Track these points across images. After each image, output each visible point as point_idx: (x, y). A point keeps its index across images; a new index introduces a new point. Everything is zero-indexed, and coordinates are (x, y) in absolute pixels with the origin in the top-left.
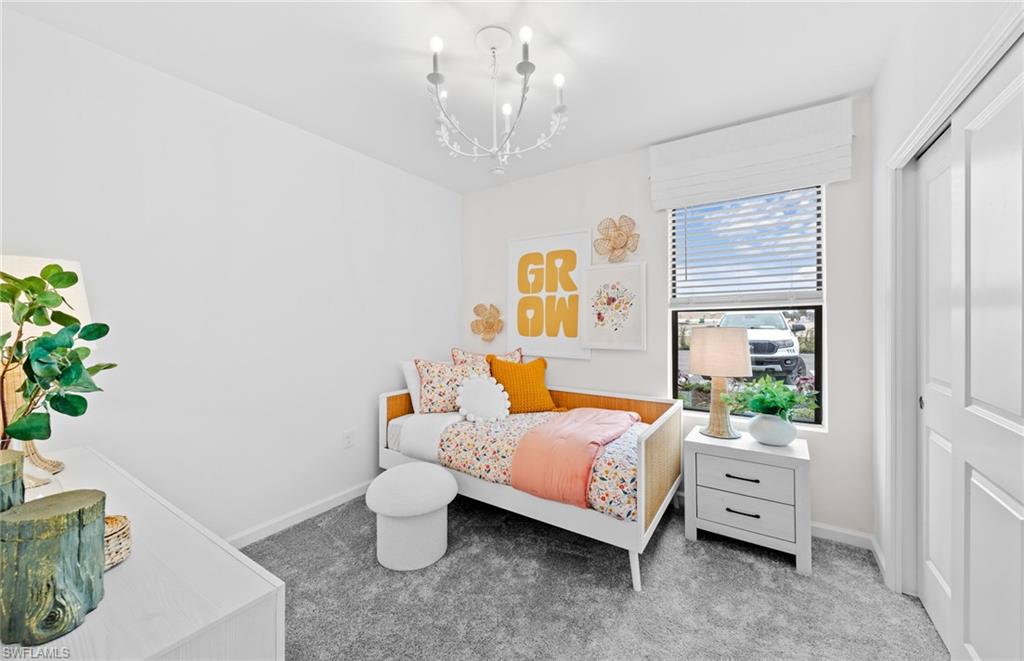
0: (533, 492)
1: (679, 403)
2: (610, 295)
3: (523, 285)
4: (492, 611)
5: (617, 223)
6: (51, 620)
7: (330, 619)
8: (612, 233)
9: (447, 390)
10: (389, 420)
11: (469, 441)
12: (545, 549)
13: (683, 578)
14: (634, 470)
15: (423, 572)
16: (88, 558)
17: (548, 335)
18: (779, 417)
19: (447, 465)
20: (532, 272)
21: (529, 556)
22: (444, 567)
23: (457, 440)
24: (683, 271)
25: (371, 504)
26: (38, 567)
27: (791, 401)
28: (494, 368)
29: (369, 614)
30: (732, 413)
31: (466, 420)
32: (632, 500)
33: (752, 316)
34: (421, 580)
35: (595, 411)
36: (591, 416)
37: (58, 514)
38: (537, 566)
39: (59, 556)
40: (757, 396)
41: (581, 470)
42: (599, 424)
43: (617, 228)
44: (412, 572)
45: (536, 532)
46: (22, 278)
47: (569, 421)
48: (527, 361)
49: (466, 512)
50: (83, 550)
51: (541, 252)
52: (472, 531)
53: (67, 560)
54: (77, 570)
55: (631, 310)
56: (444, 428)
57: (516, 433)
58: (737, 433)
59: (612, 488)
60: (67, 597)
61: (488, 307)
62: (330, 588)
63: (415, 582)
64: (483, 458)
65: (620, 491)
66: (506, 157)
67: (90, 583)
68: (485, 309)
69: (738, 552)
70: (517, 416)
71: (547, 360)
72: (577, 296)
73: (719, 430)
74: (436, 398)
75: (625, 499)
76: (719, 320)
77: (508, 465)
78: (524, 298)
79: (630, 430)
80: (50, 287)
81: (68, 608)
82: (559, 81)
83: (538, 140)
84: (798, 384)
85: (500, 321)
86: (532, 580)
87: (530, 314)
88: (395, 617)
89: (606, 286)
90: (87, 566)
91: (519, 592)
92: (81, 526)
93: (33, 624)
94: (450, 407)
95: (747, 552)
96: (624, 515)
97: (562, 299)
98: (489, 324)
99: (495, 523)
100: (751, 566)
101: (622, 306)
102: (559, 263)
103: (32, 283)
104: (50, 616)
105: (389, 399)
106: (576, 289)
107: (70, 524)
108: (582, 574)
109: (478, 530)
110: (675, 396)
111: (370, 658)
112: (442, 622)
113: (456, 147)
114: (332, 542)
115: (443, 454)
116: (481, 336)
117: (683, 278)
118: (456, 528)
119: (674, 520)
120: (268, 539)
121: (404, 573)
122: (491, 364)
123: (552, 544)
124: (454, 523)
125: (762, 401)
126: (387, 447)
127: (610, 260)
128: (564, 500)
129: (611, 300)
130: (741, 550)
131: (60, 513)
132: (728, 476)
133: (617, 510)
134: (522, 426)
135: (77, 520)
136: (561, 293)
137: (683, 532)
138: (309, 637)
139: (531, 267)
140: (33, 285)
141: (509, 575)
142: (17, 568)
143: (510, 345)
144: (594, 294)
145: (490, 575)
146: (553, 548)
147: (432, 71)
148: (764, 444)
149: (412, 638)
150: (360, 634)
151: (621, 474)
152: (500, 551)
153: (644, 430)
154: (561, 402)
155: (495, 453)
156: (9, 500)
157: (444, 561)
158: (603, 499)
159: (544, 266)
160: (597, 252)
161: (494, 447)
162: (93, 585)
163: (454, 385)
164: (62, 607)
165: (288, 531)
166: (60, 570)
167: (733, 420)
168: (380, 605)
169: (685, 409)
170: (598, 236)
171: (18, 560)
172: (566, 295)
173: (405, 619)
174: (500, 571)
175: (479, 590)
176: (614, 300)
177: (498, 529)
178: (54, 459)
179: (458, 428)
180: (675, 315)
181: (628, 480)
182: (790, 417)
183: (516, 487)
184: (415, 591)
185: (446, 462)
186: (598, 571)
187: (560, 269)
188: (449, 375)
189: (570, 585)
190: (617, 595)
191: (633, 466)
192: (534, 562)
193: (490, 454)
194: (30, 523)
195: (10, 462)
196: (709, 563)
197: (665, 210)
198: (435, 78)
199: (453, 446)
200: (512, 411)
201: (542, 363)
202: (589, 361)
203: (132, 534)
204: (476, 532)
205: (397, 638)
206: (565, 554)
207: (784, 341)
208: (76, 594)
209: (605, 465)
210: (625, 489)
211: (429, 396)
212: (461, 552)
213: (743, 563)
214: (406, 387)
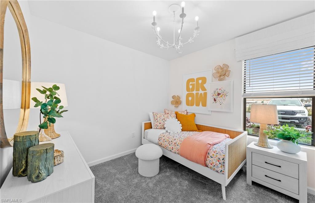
0: (187, 158)
1: (246, 132)
2: (219, 92)
3: (188, 89)
4: (170, 195)
5: (222, 67)
6: (38, 177)
7: (123, 187)
8: (220, 70)
9: (162, 122)
10: (145, 130)
11: (167, 139)
12: (191, 178)
13: (244, 199)
14: (224, 155)
15: (151, 178)
16: (48, 162)
17: (196, 106)
18: (292, 142)
19: (160, 145)
20: (191, 85)
21: (186, 180)
22: (157, 178)
23: (164, 138)
24: (249, 83)
25: (137, 155)
26: (36, 162)
27: (298, 136)
28: (178, 116)
29: (134, 188)
30: (269, 138)
31: (167, 132)
32: (223, 166)
33: (285, 101)
34: (150, 180)
35: (211, 133)
36: (210, 134)
37: (41, 149)
38: (188, 183)
39: (40, 160)
40: (281, 132)
41: (203, 153)
42: (212, 137)
43: (222, 69)
44: (147, 177)
45: (189, 172)
46: (48, 88)
47: (201, 135)
48: (189, 114)
49: (167, 161)
50: (47, 159)
51: (194, 78)
52: (167, 168)
53: (43, 161)
54: (45, 164)
55: (227, 98)
56: (160, 134)
57: (183, 138)
58: (271, 146)
59: (214, 161)
60: (42, 171)
61: (177, 96)
62: (124, 178)
63: (148, 181)
64: (171, 145)
65: (218, 163)
66: (179, 47)
67: (48, 168)
68: (176, 97)
69: (270, 193)
70: (184, 132)
71: (195, 114)
72: (206, 93)
73: (263, 144)
74: (158, 124)
75: (220, 165)
76: (269, 102)
77: (179, 148)
78: (188, 93)
79: (224, 140)
80: (54, 90)
81: (42, 174)
82: (197, 18)
83: (189, 40)
84: (307, 129)
85: (180, 101)
86: (185, 188)
87: (190, 99)
88: (141, 191)
89: (217, 89)
90: (48, 164)
91: (180, 191)
92: (47, 153)
93: (34, 177)
94: (163, 128)
95: (274, 194)
96: (219, 171)
97: (201, 94)
98: (177, 101)
99: (175, 166)
100: (276, 200)
101: (223, 96)
102: (200, 81)
103: (50, 89)
104: (38, 176)
105: (145, 124)
106: (206, 90)
107: (44, 152)
108: (203, 189)
109: (170, 168)
110: (245, 130)
111: (132, 202)
112: (154, 196)
113: (162, 45)
114: (127, 164)
115: (159, 142)
116: (174, 105)
117: (249, 86)
118: (163, 166)
119: (242, 176)
120: (111, 161)
121: (145, 177)
122: (176, 114)
123: (194, 176)
124: (162, 164)
125: (283, 135)
126: (144, 138)
127: (219, 80)
128: (197, 163)
129: (219, 94)
130: (272, 193)
131: (42, 149)
132: (266, 162)
133: (216, 169)
134: (185, 136)
135: (45, 151)
136: (201, 92)
137: (246, 181)
138: (117, 191)
139: (191, 83)
140: (50, 90)
141: (178, 184)
142: (32, 162)
143: (183, 108)
144: (213, 92)
145: (172, 183)
146: (194, 178)
147: (153, 22)
148: (283, 152)
149: (145, 198)
150: (130, 194)
151: (219, 156)
152: (176, 176)
153: (230, 141)
154: (200, 128)
155: (175, 143)
156: (34, 144)
157: (157, 176)
158: (211, 164)
159: (195, 83)
160: (214, 77)
161: (175, 142)
162: (49, 169)
163: (164, 121)
164: (41, 174)
165: (116, 159)
166: (41, 164)
167: (269, 140)
168: (137, 186)
169: (248, 135)
170: (214, 72)
171: (32, 160)
172: (203, 92)
173: (144, 192)
174: (175, 182)
175: (167, 188)
176: (220, 94)
177: (176, 168)
178: (59, 134)
179: (164, 134)
180: (245, 99)
181: (221, 159)
182: (297, 142)
183: (181, 155)
184: (148, 184)
185: (160, 144)
186: (210, 189)
187: (201, 83)
188: (162, 117)
189: (198, 192)
190: (216, 200)
191: (224, 154)
192: (187, 182)
193: (173, 144)
194: (35, 151)
195: (34, 134)
196: (256, 195)
197: (241, 61)
198: (154, 24)
199: (162, 140)
200: (182, 130)
201: (194, 115)
202: (210, 115)
203: (64, 156)
204: (168, 168)
205: (141, 197)
206: (198, 181)
207: (300, 111)
208: (45, 171)
209: (212, 152)
210: (220, 162)
211: (156, 124)
212: (163, 174)
213: (272, 198)
214: (150, 121)
